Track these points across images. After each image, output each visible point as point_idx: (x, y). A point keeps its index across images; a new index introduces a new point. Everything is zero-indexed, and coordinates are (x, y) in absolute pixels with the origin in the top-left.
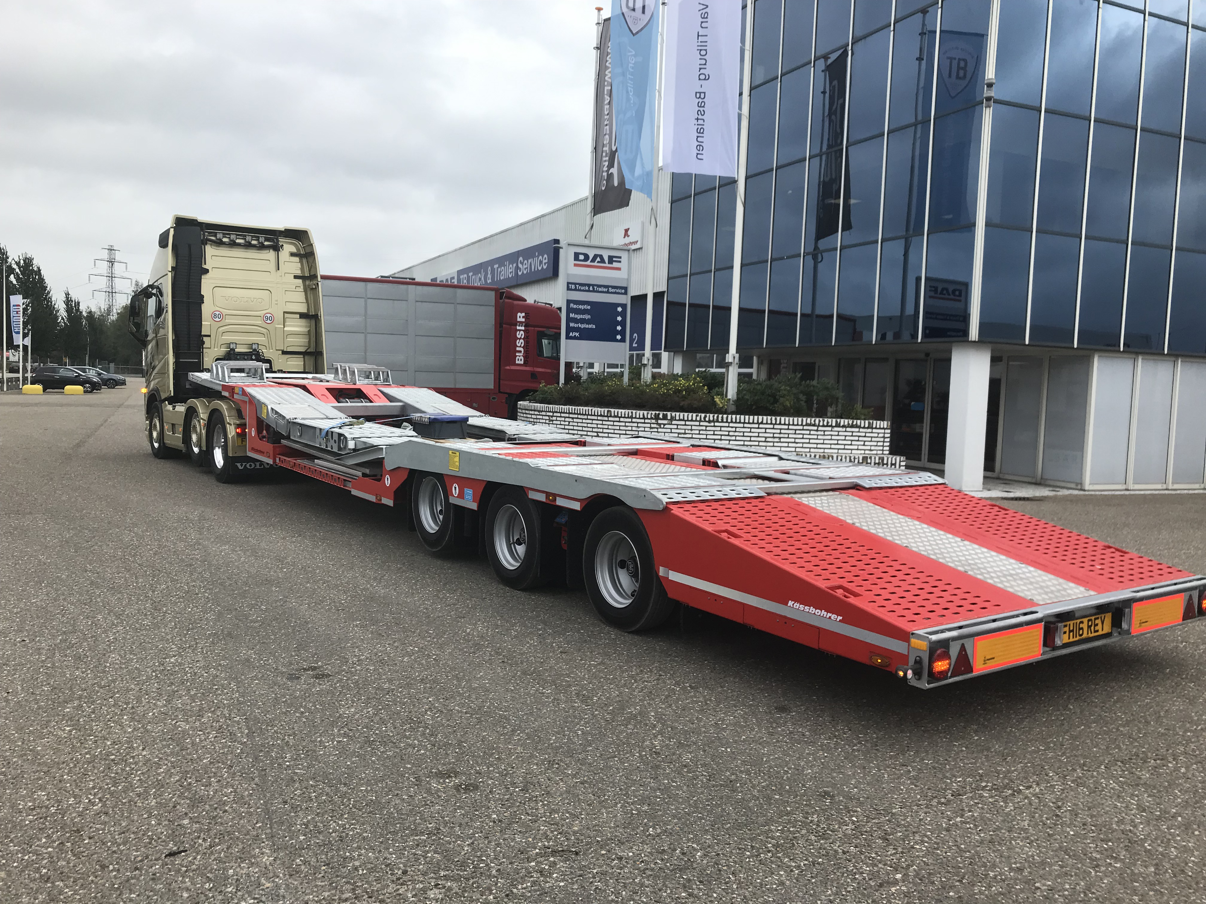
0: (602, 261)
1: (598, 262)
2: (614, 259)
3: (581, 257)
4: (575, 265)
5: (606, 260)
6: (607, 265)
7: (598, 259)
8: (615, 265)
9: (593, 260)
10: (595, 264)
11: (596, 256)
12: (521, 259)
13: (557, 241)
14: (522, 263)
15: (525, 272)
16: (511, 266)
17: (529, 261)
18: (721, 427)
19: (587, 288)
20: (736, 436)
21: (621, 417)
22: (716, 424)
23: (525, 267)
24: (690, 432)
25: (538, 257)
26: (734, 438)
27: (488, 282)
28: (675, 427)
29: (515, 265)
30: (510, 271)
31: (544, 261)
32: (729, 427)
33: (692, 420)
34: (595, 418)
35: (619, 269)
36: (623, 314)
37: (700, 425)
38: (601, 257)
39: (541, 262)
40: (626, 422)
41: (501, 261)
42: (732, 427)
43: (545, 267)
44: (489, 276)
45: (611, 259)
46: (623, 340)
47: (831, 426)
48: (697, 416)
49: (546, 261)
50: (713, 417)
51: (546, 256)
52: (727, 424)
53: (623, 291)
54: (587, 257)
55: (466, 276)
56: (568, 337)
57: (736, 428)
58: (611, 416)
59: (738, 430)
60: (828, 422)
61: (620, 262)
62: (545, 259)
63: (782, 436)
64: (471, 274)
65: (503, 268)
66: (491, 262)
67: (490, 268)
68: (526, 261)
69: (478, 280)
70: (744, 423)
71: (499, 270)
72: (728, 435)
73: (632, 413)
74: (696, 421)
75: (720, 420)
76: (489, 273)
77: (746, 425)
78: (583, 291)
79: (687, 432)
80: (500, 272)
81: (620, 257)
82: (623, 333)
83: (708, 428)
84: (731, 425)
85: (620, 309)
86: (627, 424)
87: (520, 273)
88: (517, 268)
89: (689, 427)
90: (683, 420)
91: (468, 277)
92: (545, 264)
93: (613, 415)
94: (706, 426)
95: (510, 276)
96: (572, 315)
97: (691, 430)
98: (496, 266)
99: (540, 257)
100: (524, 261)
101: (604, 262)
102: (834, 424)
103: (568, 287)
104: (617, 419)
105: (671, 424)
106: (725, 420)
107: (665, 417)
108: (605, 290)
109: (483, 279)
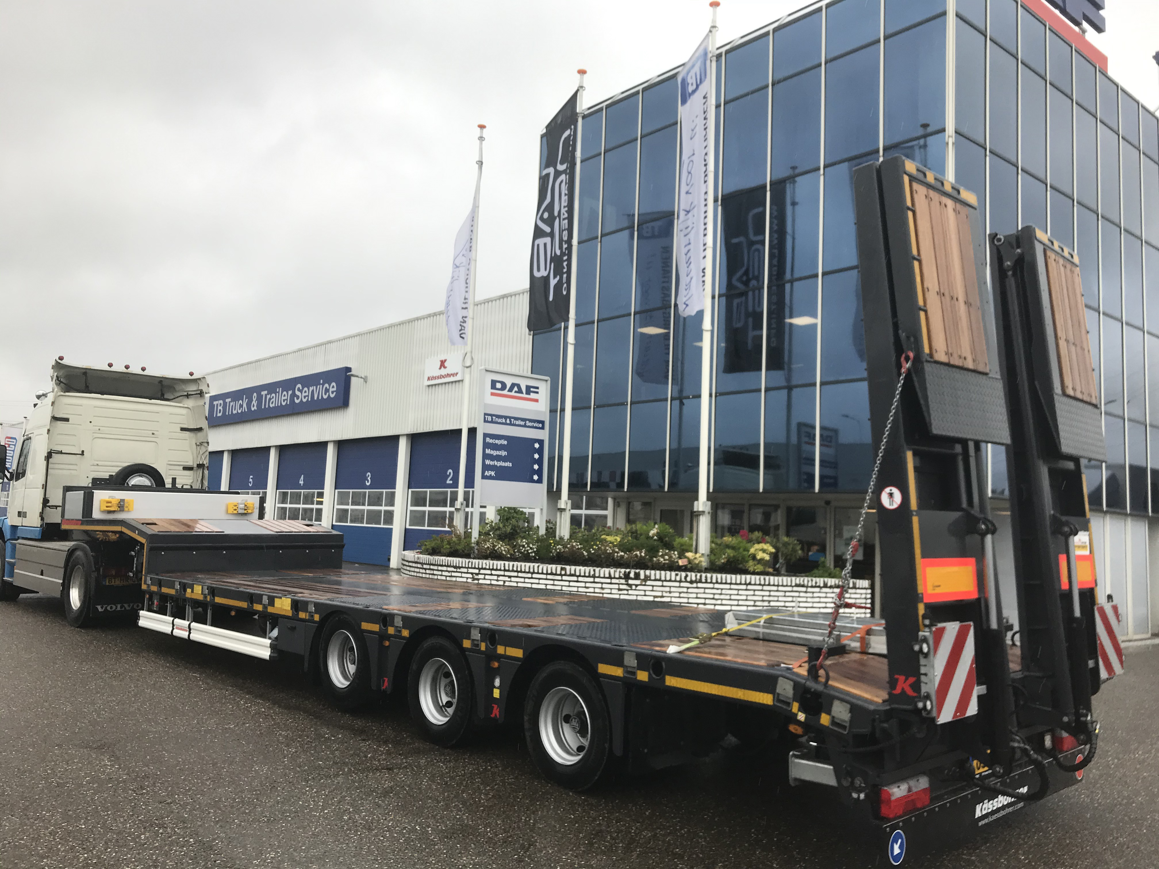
0: (520, 391)
1: (516, 392)
2: (532, 389)
3: (499, 386)
4: (492, 394)
5: (524, 389)
6: (524, 395)
7: (516, 389)
8: (533, 396)
9: (510, 390)
10: (513, 394)
11: (513, 385)
12: (299, 386)
13: (349, 369)
14: (301, 391)
15: (304, 400)
16: (285, 393)
17: (311, 389)
18: (705, 588)
19: (504, 421)
20: (722, 600)
21: (580, 576)
22: (700, 585)
23: (304, 394)
24: (668, 594)
25: (323, 385)
26: (719, 602)
27: (253, 409)
28: (650, 588)
29: (290, 392)
30: (283, 398)
31: (331, 390)
32: (713, 588)
33: (670, 581)
34: (544, 576)
35: (536, 401)
36: (540, 451)
37: (680, 587)
38: (519, 386)
39: (327, 390)
40: (586, 582)
41: (272, 387)
42: (718, 589)
43: (332, 396)
44: (254, 402)
45: (529, 390)
46: (540, 481)
47: (819, 587)
48: (677, 575)
49: (335, 389)
50: (696, 576)
51: (334, 384)
52: (711, 586)
53: (540, 425)
54: (504, 386)
55: (221, 402)
56: (484, 477)
57: (722, 589)
58: (565, 575)
59: (724, 592)
60: (816, 583)
61: (537, 393)
62: (333, 387)
63: (771, 598)
64: (228, 400)
65: (274, 395)
66: (258, 389)
67: (255, 394)
68: (306, 389)
69: (238, 406)
70: (731, 584)
71: (268, 397)
72: (713, 599)
73: (594, 571)
74: (675, 581)
75: (703, 580)
76: (254, 400)
77: (733, 587)
78: (500, 423)
79: (665, 594)
80: (270, 399)
81: (537, 388)
82: (540, 472)
83: (690, 590)
84: (716, 586)
85: (537, 446)
86: (588, 585)
87: (297, 401)
88: (294, 395)
89: (668, 589)
90: (660, 580)
91: (225, 403)
92: (333, 392)
93: (568, 573)
94: (688, 588)
95: (284, 404)
96: (488, 451)
97: (670, 592)
98: (264, 393)
99: (327, 385)
100: (303, 388)
101: (522, 393)
102: (822, 585)
103: (485, 418)
104: (575, 578)
105: (645, 585)
106: (709, 580)
107: (637, 577)
108: (522, 423)
109: (245, 405)
